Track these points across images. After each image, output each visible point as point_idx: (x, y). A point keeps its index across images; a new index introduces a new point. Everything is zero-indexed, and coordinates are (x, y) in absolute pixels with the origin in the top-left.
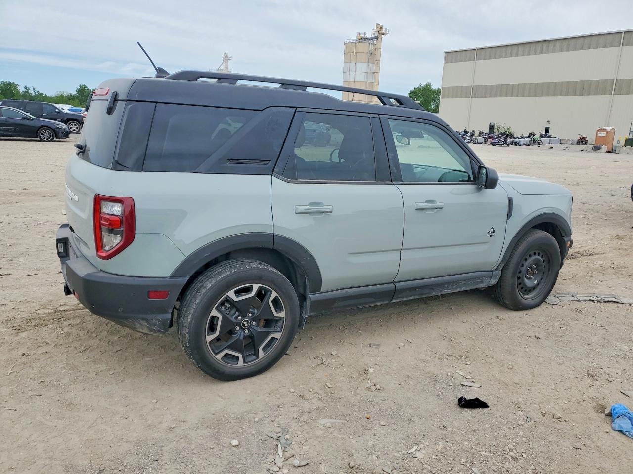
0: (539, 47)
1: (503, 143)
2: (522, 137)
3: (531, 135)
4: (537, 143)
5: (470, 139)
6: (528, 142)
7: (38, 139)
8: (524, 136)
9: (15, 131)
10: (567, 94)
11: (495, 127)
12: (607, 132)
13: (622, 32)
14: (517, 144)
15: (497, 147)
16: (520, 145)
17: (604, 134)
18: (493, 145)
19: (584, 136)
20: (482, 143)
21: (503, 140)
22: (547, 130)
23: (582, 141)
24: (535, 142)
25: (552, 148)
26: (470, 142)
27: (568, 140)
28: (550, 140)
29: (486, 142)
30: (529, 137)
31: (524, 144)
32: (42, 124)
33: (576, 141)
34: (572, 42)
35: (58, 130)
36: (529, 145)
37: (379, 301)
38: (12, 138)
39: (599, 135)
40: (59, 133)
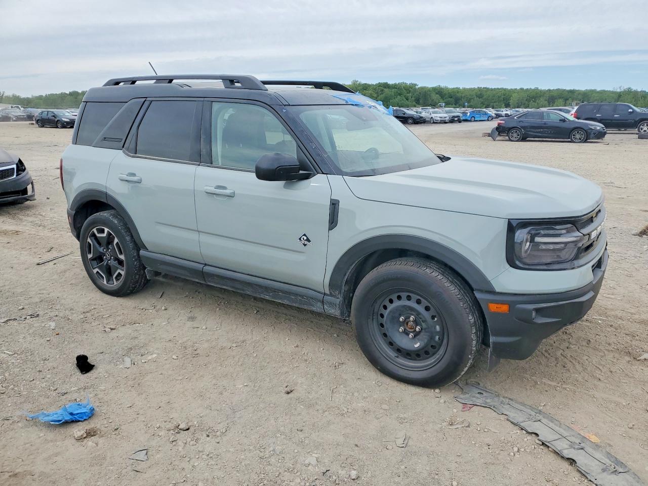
7: (570, 140)
9: (550, 133)
32: (577, 125)
35: (589, 131)
37: (197, 278)
38: (544, 139)
40: (590, 134)
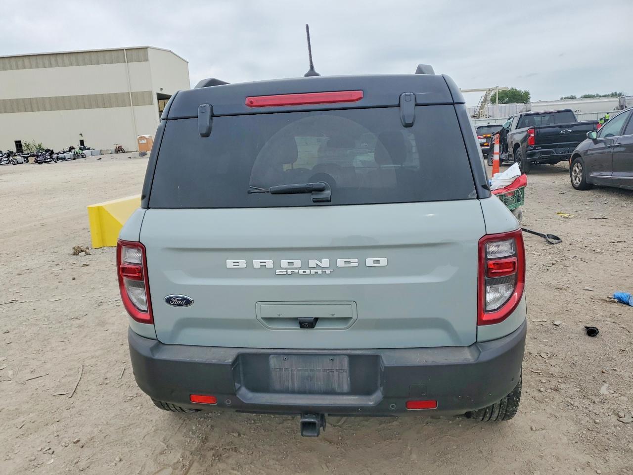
0: (46, 60)
1: (49, 160)
2: (64, 152)
3: (71, 149)
4: (81, 156)
5: (7, 160)
6: (72, 156)
8: (65, 150)
10: (91, 107)
11: (23, 144)
12: (147, 139)
13: (123, 50)
14: (63, 159)
15: (44, 165)
16: (67, 160)
17: (144, 141)
18: (40, 163)
19: (119, 145)
20: (22, 163)
21: (48, 157)
22: (82, 142)
23: (119, 150)
24: (79, 156)
25: (100, 159)
26: (8, 163)
27: (107, 150)
28: (91, 152)
29: (27, 162)
30: (70, 151)
31: (69, 159)
33: (114, 151)
34: (80, 57)
36: (74, 159)
39: (140, 142)
